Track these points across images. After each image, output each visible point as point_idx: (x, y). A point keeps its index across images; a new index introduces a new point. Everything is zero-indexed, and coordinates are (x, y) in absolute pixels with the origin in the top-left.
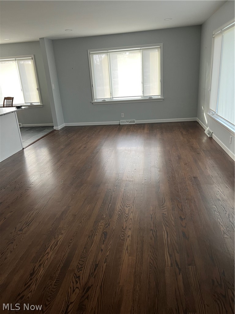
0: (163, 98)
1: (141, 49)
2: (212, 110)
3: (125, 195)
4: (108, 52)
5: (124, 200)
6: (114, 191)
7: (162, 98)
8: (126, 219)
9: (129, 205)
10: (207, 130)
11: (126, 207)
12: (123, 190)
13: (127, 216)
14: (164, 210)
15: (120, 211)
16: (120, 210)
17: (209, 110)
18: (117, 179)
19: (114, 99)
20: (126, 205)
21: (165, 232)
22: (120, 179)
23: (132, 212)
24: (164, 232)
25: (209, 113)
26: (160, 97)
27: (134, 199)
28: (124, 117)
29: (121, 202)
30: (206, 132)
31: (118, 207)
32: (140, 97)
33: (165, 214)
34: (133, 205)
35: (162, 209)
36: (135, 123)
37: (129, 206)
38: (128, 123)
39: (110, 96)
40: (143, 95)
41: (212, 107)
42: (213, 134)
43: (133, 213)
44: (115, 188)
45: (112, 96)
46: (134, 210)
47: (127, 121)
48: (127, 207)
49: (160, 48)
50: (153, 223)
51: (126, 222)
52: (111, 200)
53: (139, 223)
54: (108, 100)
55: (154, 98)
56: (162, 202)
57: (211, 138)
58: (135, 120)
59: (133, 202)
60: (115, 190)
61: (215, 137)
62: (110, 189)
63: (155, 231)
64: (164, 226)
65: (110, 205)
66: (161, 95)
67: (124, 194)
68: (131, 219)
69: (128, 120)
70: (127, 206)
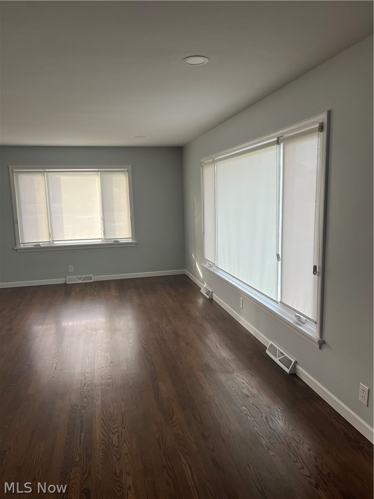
0: (136, 242)
1: (98, 171)
2: (207, 260)
3: (105, 413)
4: (45, 172)
5: (105, 420)
6: (84, 408)
7: (134, 241)
8: (118, 456)
9: (116, 429)
10: (204, 287)
11: (113, 433)
12: (99, 402)
13: (118, 451)
14: (175, 428)
15: (103, 444)
16: (103, 442)
17: (203, 260)
18: (85, 384)
19: (55, 242)
20: (112, 429)
21: (187, 466)
22: (89, 383)
23: (125, 440)
24: (184, 466)
25: (205, 264)
26: (130, 241)
27: (123, 418)
28: (72, 271)
29: (102, 426)
30: (202, 291)
31: (98, 436)
32: (100, 240)
33: (179, 434)
34: (124, 428)
35: (172, 425)
36: (92, 281)
37: (117, 432)
38: (80, 282)
39: (49, 237)
40: (105, 237)
41: (208, 256)
42: (213, 294)
43: (127, 442)
44: (85, 401)
45: (52, 238)
46: (128, 437)
47: (78, 278)
48: (115, 434)
49: (128, 171)
50: (164, 454)
51: (118, 463)
52: (82, 426)
53: (141, 459)
54: (44, 244)
55: (121, 241)
56: (169, 414)
57: (211, 300)
58: (92, 276)
59: (123, 423)
60: (85, 405)
61: (216, 298)
62: (76, 405)
63: (171, 467)
64: (182, 456)
65: (83, 434)
66: (132, 238)
67: (104, 410)
68: (126, 454)
69: (80, 277)
70: (114, 431)
